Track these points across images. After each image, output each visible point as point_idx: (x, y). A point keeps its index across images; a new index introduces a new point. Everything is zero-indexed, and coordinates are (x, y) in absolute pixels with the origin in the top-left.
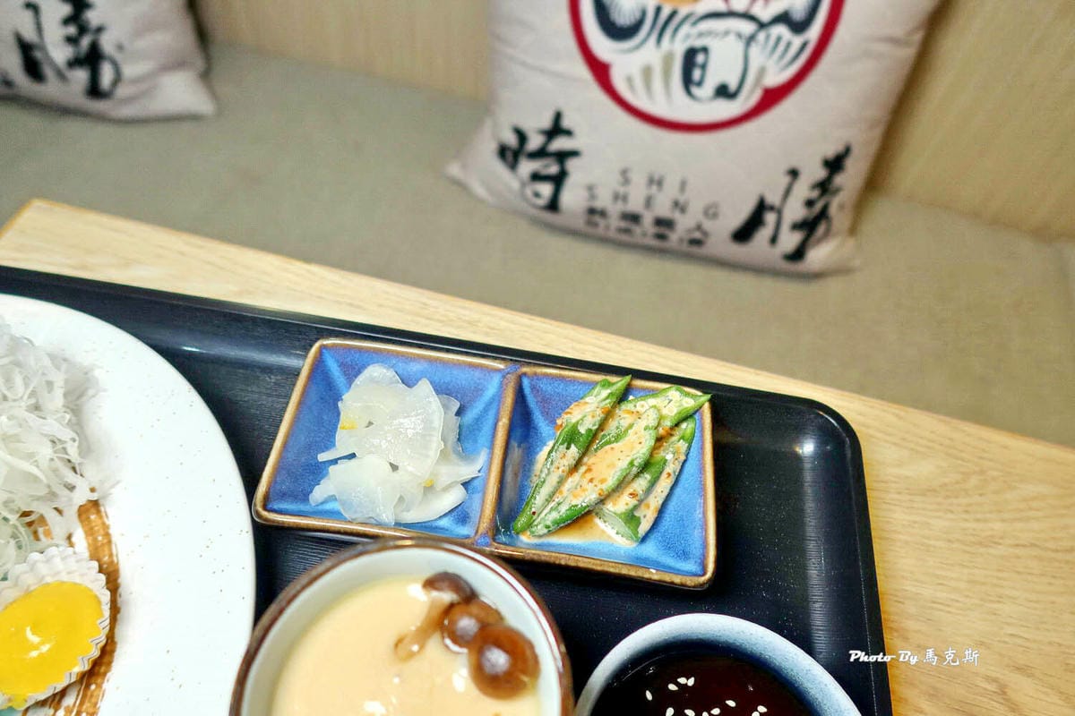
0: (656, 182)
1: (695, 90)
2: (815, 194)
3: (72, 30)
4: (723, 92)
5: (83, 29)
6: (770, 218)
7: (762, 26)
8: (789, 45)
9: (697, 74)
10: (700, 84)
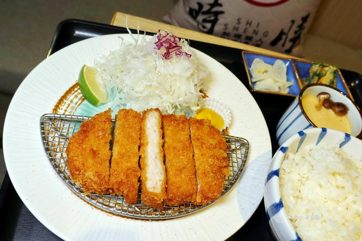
0: (249, 23)
2: (298, 29)
6: (284, 37)
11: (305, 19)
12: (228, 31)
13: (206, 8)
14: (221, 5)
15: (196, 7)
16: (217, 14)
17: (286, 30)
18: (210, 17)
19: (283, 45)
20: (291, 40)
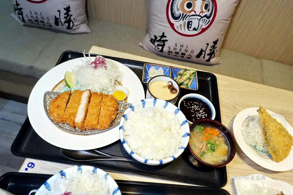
0: (182, 46)
1: (189, 29)
2: (212, 48)
3: (66, 16)
4: (195, 29)
5: (68, 16)
6: (203, 53)
7: (202, 17)
8: (207, 20)
9: (190, 26)
10: (190, 28)
11: (215, 43)
12: (171, 50)
13: (158, 38)
14: (166, 37)
15: (154, 38)
16: (164, 41)
17: (204, 49)
18: (161, 43)
19: (204, 57)
20: (208, 55)
